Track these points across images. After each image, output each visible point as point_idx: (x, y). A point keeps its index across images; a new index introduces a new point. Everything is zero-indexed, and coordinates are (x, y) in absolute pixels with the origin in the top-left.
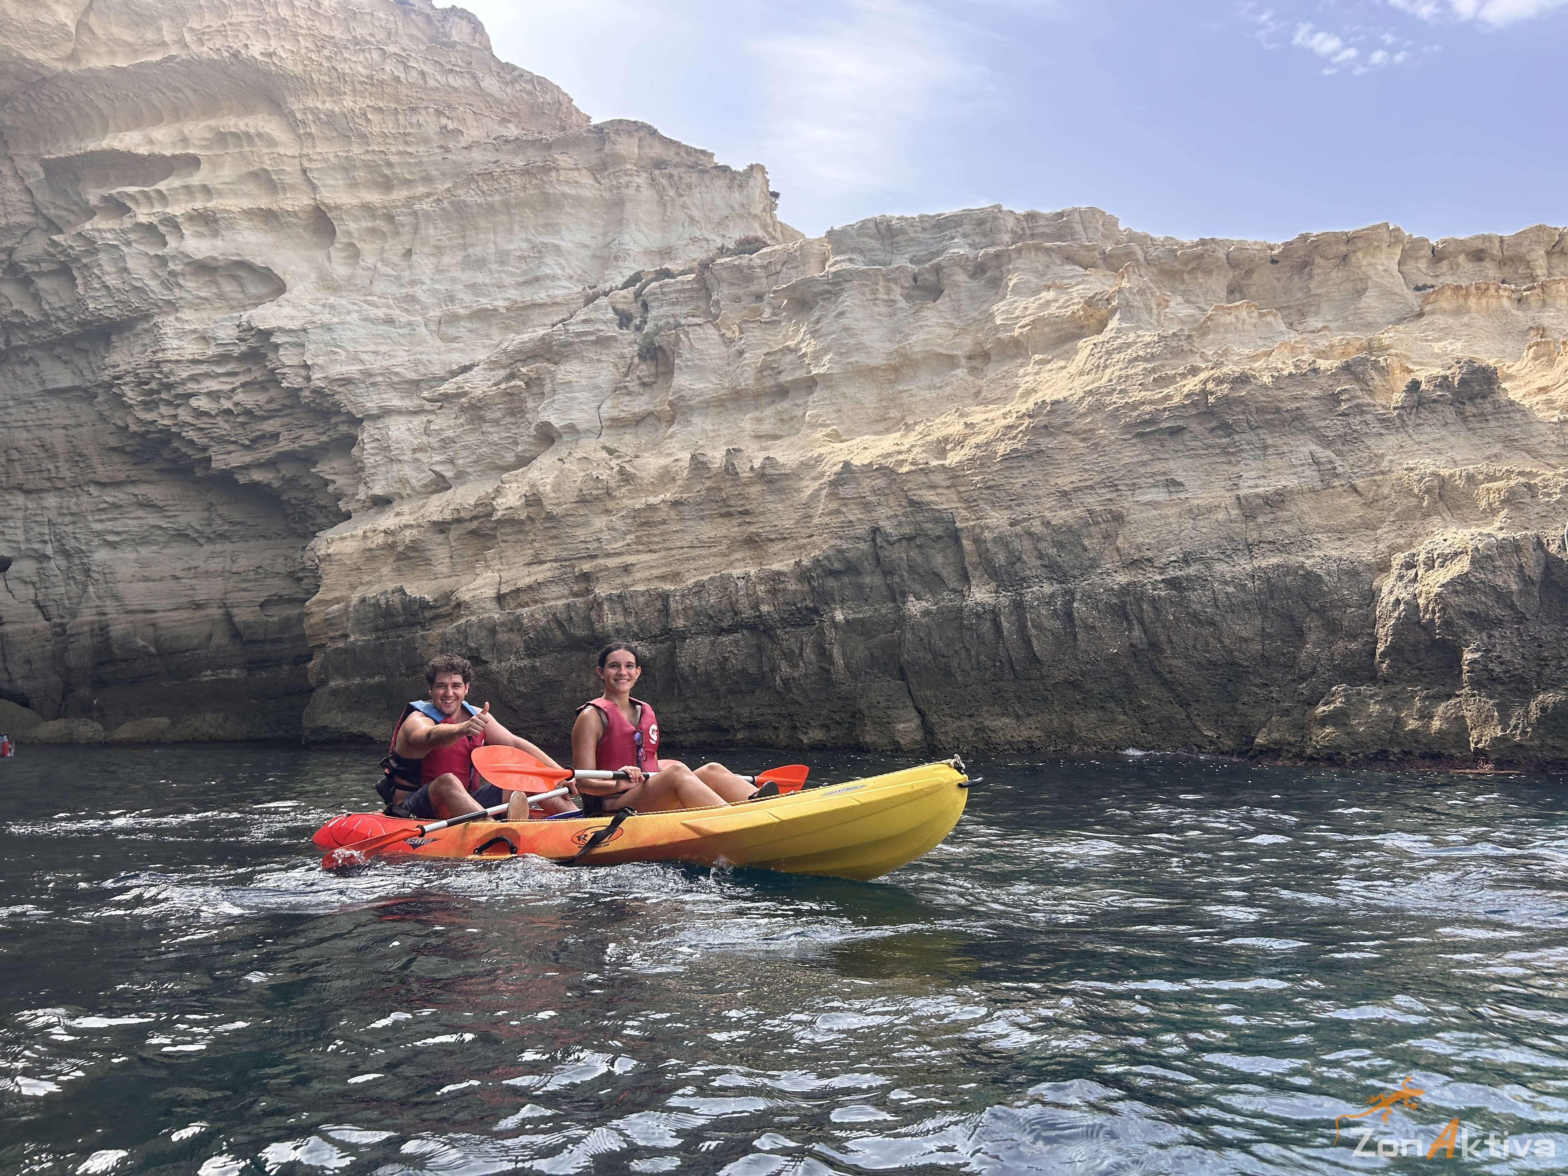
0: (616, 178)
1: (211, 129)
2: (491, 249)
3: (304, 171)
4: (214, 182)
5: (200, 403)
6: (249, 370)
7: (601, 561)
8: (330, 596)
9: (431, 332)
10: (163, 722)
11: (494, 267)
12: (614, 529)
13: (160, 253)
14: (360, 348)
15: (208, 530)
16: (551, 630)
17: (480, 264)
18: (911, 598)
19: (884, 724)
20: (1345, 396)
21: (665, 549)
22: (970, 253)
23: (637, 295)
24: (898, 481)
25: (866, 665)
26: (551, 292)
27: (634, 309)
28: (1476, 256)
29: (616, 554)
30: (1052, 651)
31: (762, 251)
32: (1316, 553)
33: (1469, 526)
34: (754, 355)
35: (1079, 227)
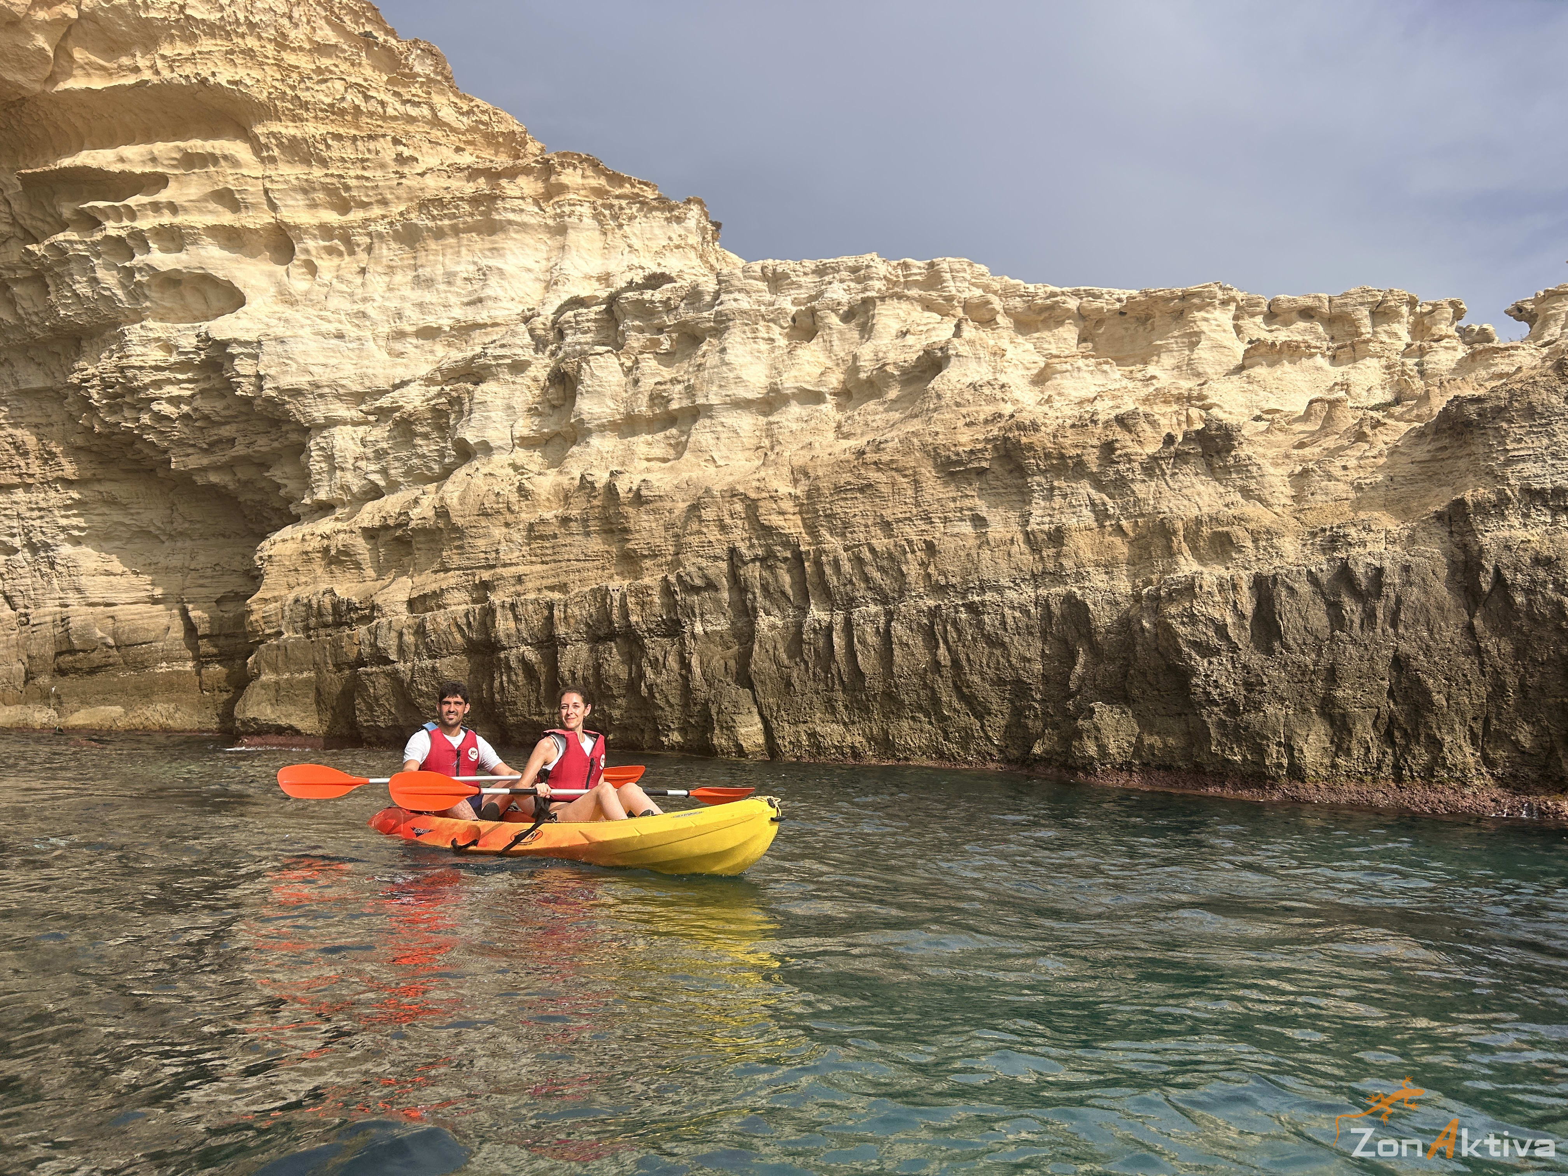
0: (560, 207)
1: (179, 149)
2: (440, 270)
3: (266, 191)
4: (178, 200)
5: (161, 407)
6: (209, 378)
7: (499, 570)
8: (268, 595)
9: (379, 347)
10: (118, 710)
11: (442, 287)
12: (511, 541)
13: (127, 264)
14: (310, 361)
15: (169, 528)
16: (451, 633)
17: (429, 283)
18: (762, 613)
19: (729, 729)
20: (1117, 445)
21: (555, 561)
22: (844, 298)
23: (554, 322)
24: (752, 506)
25: (720, 674)
26: (493, 313)
27: (551, 336)
28: (1307, 314)
29: (511, 565)
30: (874, 665)
31: (665, 287)
32: (1087, 584)
33: (1205, 565)
34: (648, 384)
35: (948, 276)
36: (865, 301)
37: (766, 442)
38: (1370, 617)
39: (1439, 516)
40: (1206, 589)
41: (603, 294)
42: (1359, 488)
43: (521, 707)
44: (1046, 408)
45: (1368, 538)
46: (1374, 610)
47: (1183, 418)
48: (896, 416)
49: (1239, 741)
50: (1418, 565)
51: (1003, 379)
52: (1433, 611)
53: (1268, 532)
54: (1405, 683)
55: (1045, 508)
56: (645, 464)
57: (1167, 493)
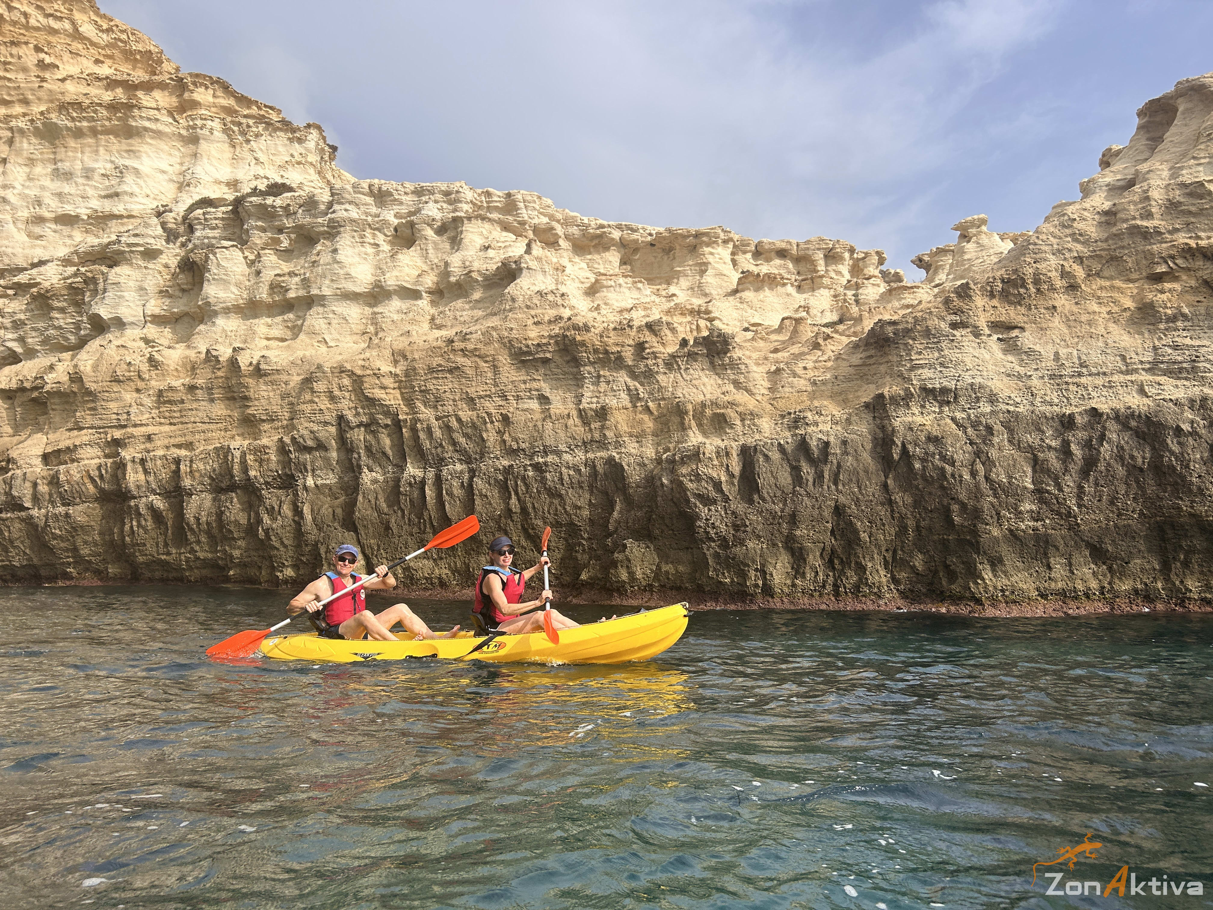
0: (193, 120)
2: (78, 166)
7: (130, 430)
9: (19, 229)
11: (81, 181)
12: (142, 405)
16: (84, 484)
17: (68, 176)
18: (365, 470)
20: (647, 345)
21: (182, 423)
22: (438, 215)
23: (185, 218)
24: (358, 381)
25: (328, 520)
26: (129, 206)
27: (182, 229)
28: (782, 254)
29: (141, 425)
30: (459, 512)
31: (285, 195)
32: (623, 450)
33: (707, 437)
34: (268, 275)
35: (521, 205)
36: (455, 220)
37: (371, 329)
38: (819, 477)
39: (867, 406)
40: (707, 455)
41: (230, 197)
42: (814, 383)
43: (150, 548)
44: (595, 314)
45: (819, 420)
46: (822, 472)
47: (694, 327)
48: (480, 313)
49: (728, 567)
50: (852, 441)
51: (563, 289)
52: (862, 473)
53: (751, 414)
54: (842, 525)
55: (593, 391)
56: (265, 342)
57: (682, 383)
